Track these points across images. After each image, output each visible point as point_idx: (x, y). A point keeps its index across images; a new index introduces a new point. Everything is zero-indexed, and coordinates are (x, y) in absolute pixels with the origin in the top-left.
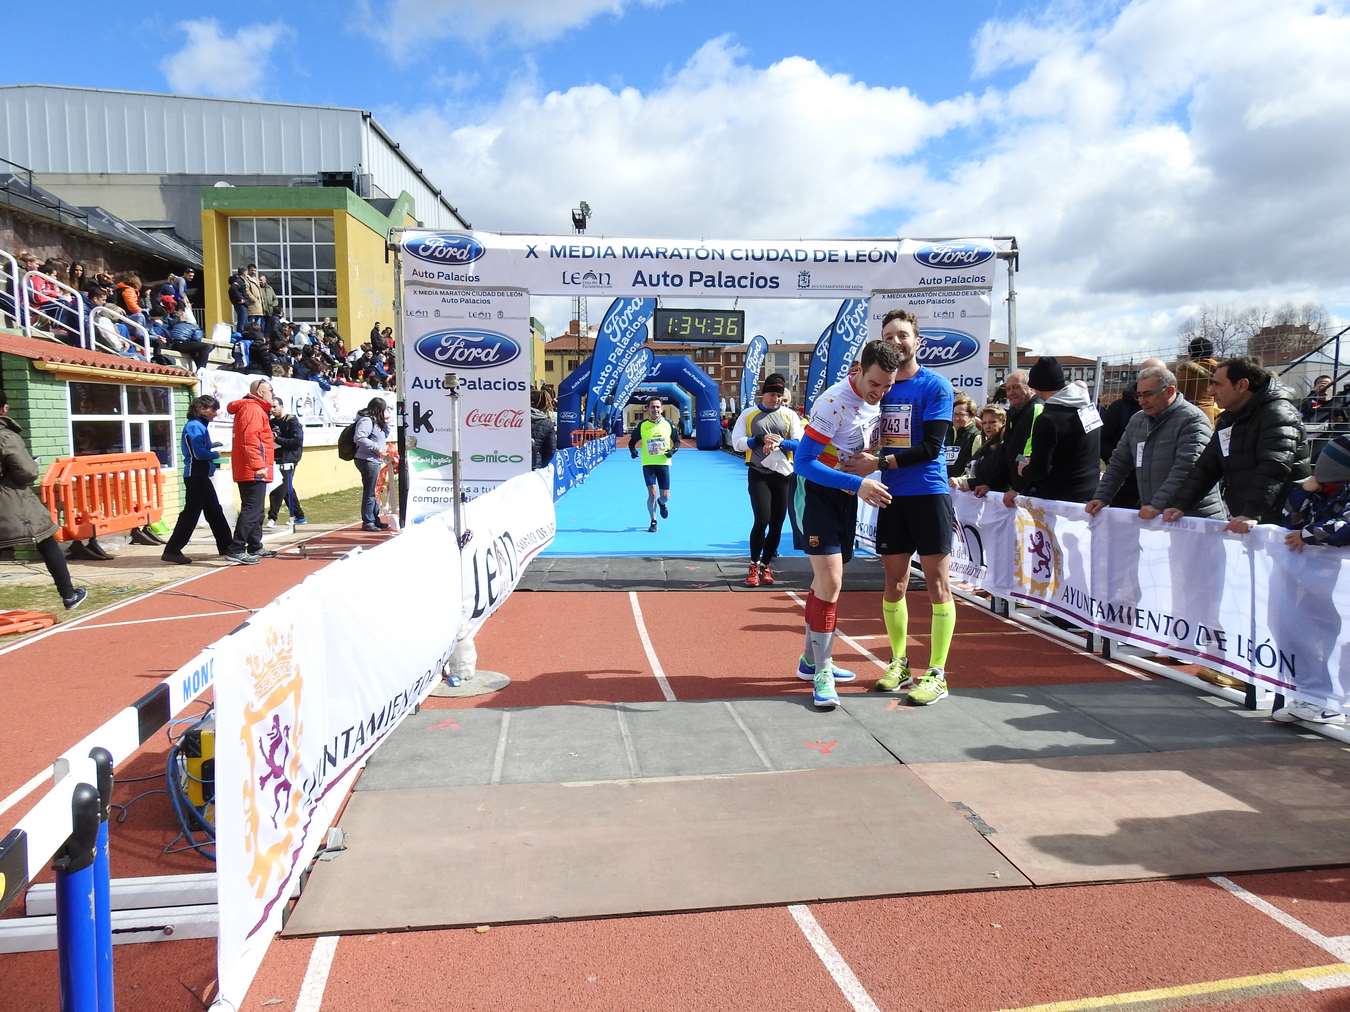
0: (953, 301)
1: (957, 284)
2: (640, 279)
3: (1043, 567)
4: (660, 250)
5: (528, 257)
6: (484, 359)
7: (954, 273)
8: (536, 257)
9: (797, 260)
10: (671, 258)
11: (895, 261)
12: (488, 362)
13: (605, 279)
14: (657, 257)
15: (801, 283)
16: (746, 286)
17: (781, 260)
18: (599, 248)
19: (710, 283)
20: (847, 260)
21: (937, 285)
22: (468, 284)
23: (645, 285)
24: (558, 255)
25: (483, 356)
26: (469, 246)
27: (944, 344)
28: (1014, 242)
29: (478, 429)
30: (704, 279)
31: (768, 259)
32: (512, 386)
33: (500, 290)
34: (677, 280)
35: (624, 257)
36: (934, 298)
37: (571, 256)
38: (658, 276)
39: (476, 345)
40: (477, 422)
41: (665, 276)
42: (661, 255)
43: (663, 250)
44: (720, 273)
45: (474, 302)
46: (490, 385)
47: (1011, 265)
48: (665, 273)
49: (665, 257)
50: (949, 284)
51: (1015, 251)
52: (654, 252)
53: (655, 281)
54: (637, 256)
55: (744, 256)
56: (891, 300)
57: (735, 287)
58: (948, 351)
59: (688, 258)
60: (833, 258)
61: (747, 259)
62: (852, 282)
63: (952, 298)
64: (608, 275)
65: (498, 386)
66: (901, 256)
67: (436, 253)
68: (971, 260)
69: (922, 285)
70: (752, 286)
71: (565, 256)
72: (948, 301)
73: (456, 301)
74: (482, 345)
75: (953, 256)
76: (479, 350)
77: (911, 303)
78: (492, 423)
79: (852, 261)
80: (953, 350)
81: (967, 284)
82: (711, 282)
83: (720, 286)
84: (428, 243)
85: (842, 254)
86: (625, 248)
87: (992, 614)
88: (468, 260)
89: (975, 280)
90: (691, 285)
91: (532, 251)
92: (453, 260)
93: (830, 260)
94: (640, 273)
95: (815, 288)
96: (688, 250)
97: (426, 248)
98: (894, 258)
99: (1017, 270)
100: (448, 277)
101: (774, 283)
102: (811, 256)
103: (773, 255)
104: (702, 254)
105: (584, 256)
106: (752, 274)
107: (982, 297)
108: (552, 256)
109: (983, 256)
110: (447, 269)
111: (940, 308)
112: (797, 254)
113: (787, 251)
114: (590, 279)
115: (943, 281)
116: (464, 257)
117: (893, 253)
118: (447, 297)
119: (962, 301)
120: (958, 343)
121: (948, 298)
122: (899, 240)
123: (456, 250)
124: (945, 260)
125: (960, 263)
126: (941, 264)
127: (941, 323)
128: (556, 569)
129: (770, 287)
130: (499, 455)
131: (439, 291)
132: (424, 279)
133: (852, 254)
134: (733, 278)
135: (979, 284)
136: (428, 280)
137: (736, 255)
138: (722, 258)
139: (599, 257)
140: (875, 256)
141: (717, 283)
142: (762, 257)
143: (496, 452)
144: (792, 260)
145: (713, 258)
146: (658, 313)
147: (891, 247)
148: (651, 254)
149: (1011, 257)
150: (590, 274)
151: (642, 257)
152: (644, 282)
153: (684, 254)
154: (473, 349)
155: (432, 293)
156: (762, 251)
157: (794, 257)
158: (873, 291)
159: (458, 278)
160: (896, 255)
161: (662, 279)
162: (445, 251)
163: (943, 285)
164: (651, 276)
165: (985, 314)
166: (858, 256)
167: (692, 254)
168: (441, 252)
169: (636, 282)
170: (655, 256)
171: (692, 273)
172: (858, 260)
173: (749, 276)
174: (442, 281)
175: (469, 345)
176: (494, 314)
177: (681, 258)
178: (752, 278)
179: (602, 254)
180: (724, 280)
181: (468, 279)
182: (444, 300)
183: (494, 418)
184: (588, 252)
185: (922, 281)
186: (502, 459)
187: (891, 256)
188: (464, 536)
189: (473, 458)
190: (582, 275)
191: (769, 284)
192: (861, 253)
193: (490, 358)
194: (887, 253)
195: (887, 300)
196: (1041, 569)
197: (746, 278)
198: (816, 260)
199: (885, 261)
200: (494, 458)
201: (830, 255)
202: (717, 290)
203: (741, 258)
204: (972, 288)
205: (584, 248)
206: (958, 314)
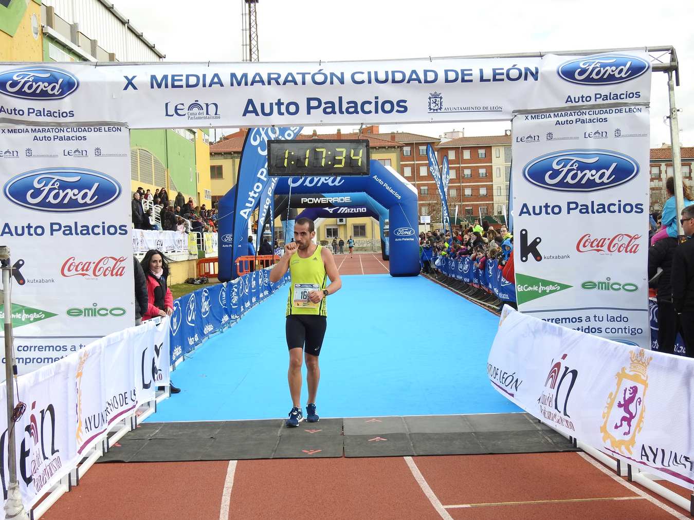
0: (606, 120)
1: (609, 101)
2: (250, 108)
3: (625, 423)
4: (272, 76)
5: (126, 88)
6: (81, 201)
7: (605, 90)
8: (135, 88)
9: (426, 81)
10: (284, 84)
11: (536, 79)
12: (86, 204)
13: (212, 109)
14: (269, 83)
15: (433, 106)
16: (370, 112)
17: (408, 82)
18: (204, 76)
19: (329, 110)
20: (482, 80)
21: (586, 103)
22: (62, 120)
23: (257, 114)
24: (159, 86)
25: (79, 197)
26: (60, 81)
27: (597, 167)
28: (673, 52)
29: (75, 280)
30: (323, 106)
31: (394, 81)
32: (112, 230)
33: (98, 126)
34: (292, 109)
35: (232, 85)
36: (582, 117)
37: (173, 86)
38: (271, 104)
39: (72, 186)
40: (73, 272)
41: (279, 103)
42: (273, 82)
43: (276, 76)
44: (340, 98)
45: (69, 139)
46: (88, 230)
47: (670, 78)
48: (279, 100)
49: (278, 83)
50: (600, 101)
51: (673, 64)
52: (265, 78)
53: (267, 110)
54: (246, 84)
55: (366, 79)
56: (536, 121)
57: (357, 113)
58: (603, 175)
59: (304, 83)
60: (466, 78)
61: (370, 82)
62: (491, 104)
63: (603, 116)
64: (216, 105)
65: (96, 231)
66: (541, 73)
67: (26, 89)
68: (623, 75)
69: (569, 104)
70: (377, 112)
71: (166, 86)
72: (599, 120)
73: (49, 139)
74: (79, 186)
75: (603, 71)
76: (76, 191)
77: (558, 123)
78: (90, 272)
79: (489, 80)
80: (608, 173)
81: (619, 101)
82: (330, 108)
83: (341, 112)
84: (15, 78)
85: (476, 74)
86: (233, 75)
87: (616, 478)
88: (61, 94)
89: (629, 95)
90: (309, 113)
91: (130, 83)
92: (44, 95)
93: (463, 80)
94: (250, 102)
95: (449, 111)
96: (304, 75)
97: (14, 84)
98: (535, 76)
99: (678, 84)
100: (39, 113)
101: (402, 107)
102: (441, 76)
103: (399, 77)
104: (320, 78)
105: (188, 86)
106: (377, 98)
107: (638, 114)
108: (152, 87)
109: (637, 70)
110: (38, 105)
111: (590, 128)
112: (425, 75)
113: (414, 72)
114: (195, 110)
115: (593, 98)
116: (55, 92)
117: (534, 71)
118: (39, 135)
119: (615, 119)
120: (614, 165)
121: (599, 116)
122: (541, 56)
123: (46, 84)
124: (594, 75)
125: (611, 79)
126: (589, 80)
127: (592, 144)
128: (160, 436)
129: (398, 111)
130: (98, 307)
131: (29, 128)
132: (13, 117)
133: (488, 74)
134: (355, 103)
135: (634, 100)
136: (18, 117)
137: (358, 78)
138: (342, 82)
139: (204, 85)
140: (514, 73)
141: (337, 109)
142: (386, 81)
143: (95, 304)
144: (420, 82)
145: (332, 83)
146: (273, 145)
147: (532, 64)
148: (262, 82)
149: (672, 69)
150: (195, 105)
151: (252, 84)
152: (255, 111)
153: (299, 79)
154: (69, 190)
155: (23, 131)
156: (387, 73)
157: (422, 77)
158: (513, 112)
159: (50, 114)
160: (537, 72)
161: (275, 108)
162: (35, 86)
163: (593, 102)
164: (263, 105)
165: (643, 132)
166: (495, 75)
167: (308, 78)
168: (30, 87)
169: (246, 112)
170: (266, 83)
171: (309, 100)
172: (495, 79)
173: (373, 101)
174: (33, 118)
175: (64, 186)
176: (91, 152)
177: (296, 83)
178: (377, 103)
179: (208, 81)
180: (345, 106)
181: (62, 114)
182: (35, 138)
183: (92, 266)
184: (193, 81)
185: (569, 100)
186: (102, 312)
187: (532, 74)
188: (17, 408)
189: (69, 313)
190: (186, 107)
191: (396, 108)
192: (497, 71)
193: (88, 200)
194: (527, 69)
195: (531, 122)
196: (621, 425)
197: (370, 103)
198: (447, 81)
199: (526, 79)
200: (93, 312)
201: (463, 75)
202: (337, 117)
203: (363, 82)
204: (625, 104)
205: (188, 76)
206: (611, 134)
